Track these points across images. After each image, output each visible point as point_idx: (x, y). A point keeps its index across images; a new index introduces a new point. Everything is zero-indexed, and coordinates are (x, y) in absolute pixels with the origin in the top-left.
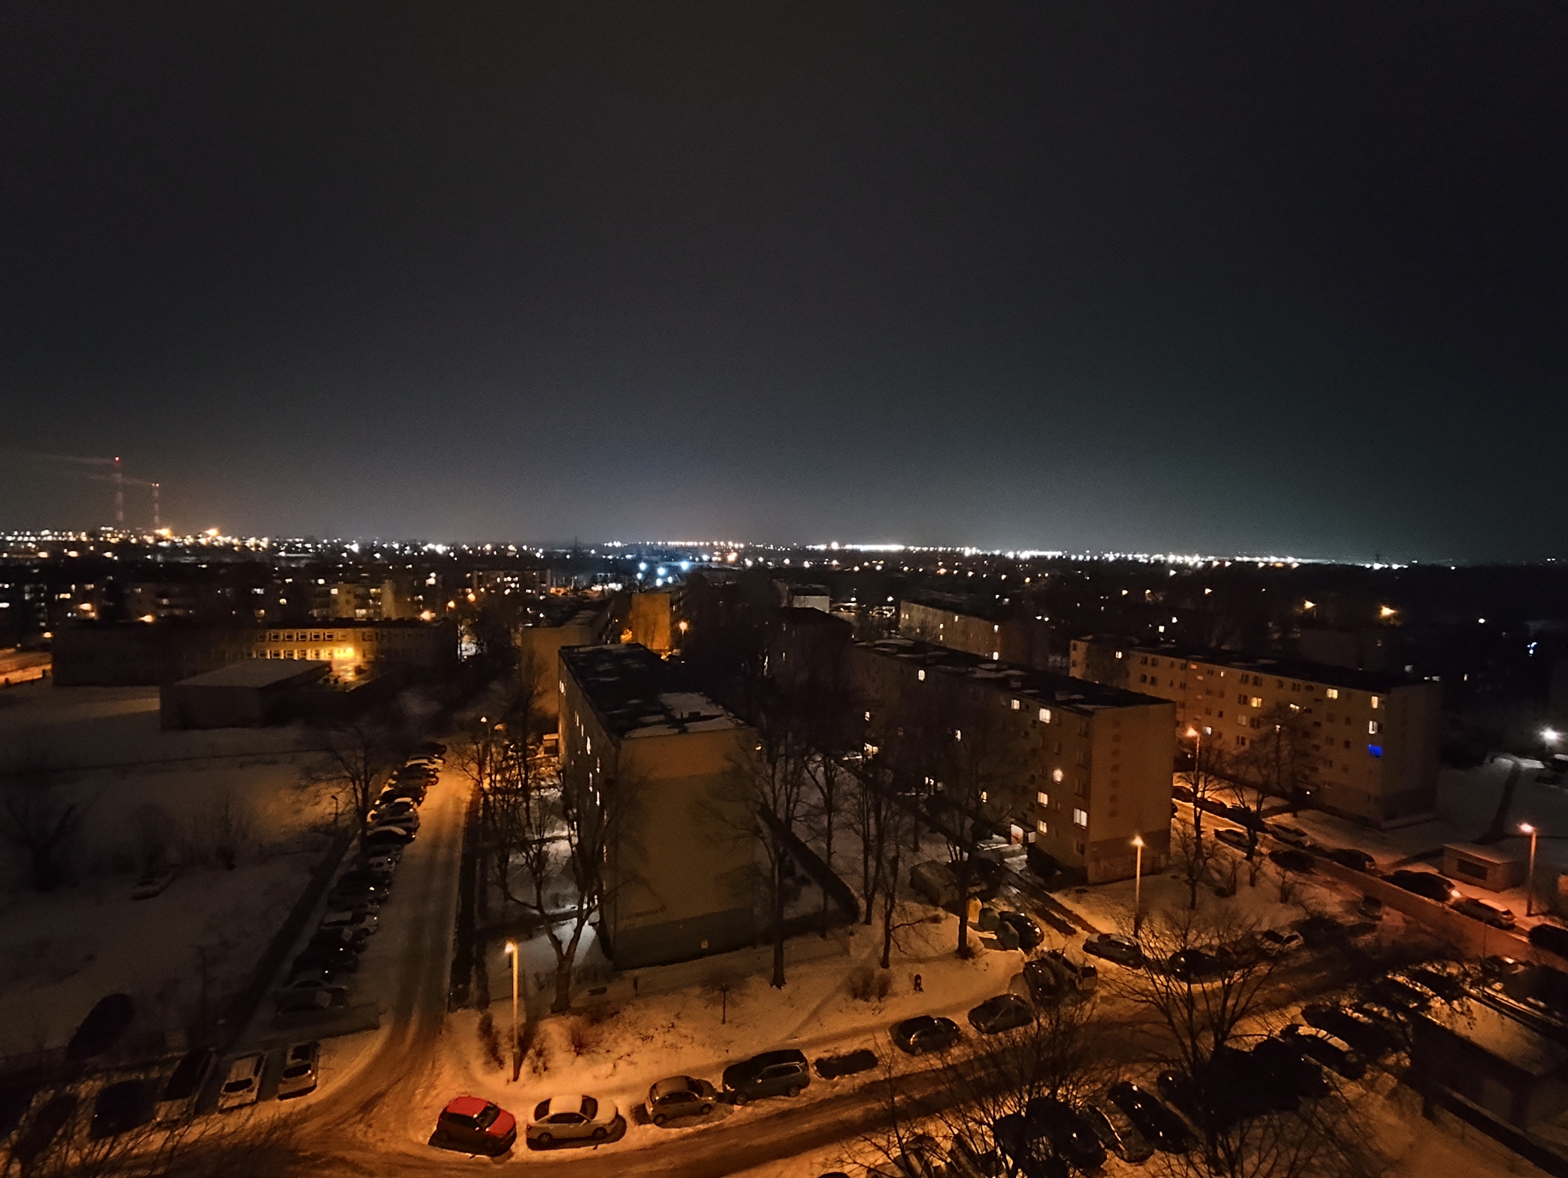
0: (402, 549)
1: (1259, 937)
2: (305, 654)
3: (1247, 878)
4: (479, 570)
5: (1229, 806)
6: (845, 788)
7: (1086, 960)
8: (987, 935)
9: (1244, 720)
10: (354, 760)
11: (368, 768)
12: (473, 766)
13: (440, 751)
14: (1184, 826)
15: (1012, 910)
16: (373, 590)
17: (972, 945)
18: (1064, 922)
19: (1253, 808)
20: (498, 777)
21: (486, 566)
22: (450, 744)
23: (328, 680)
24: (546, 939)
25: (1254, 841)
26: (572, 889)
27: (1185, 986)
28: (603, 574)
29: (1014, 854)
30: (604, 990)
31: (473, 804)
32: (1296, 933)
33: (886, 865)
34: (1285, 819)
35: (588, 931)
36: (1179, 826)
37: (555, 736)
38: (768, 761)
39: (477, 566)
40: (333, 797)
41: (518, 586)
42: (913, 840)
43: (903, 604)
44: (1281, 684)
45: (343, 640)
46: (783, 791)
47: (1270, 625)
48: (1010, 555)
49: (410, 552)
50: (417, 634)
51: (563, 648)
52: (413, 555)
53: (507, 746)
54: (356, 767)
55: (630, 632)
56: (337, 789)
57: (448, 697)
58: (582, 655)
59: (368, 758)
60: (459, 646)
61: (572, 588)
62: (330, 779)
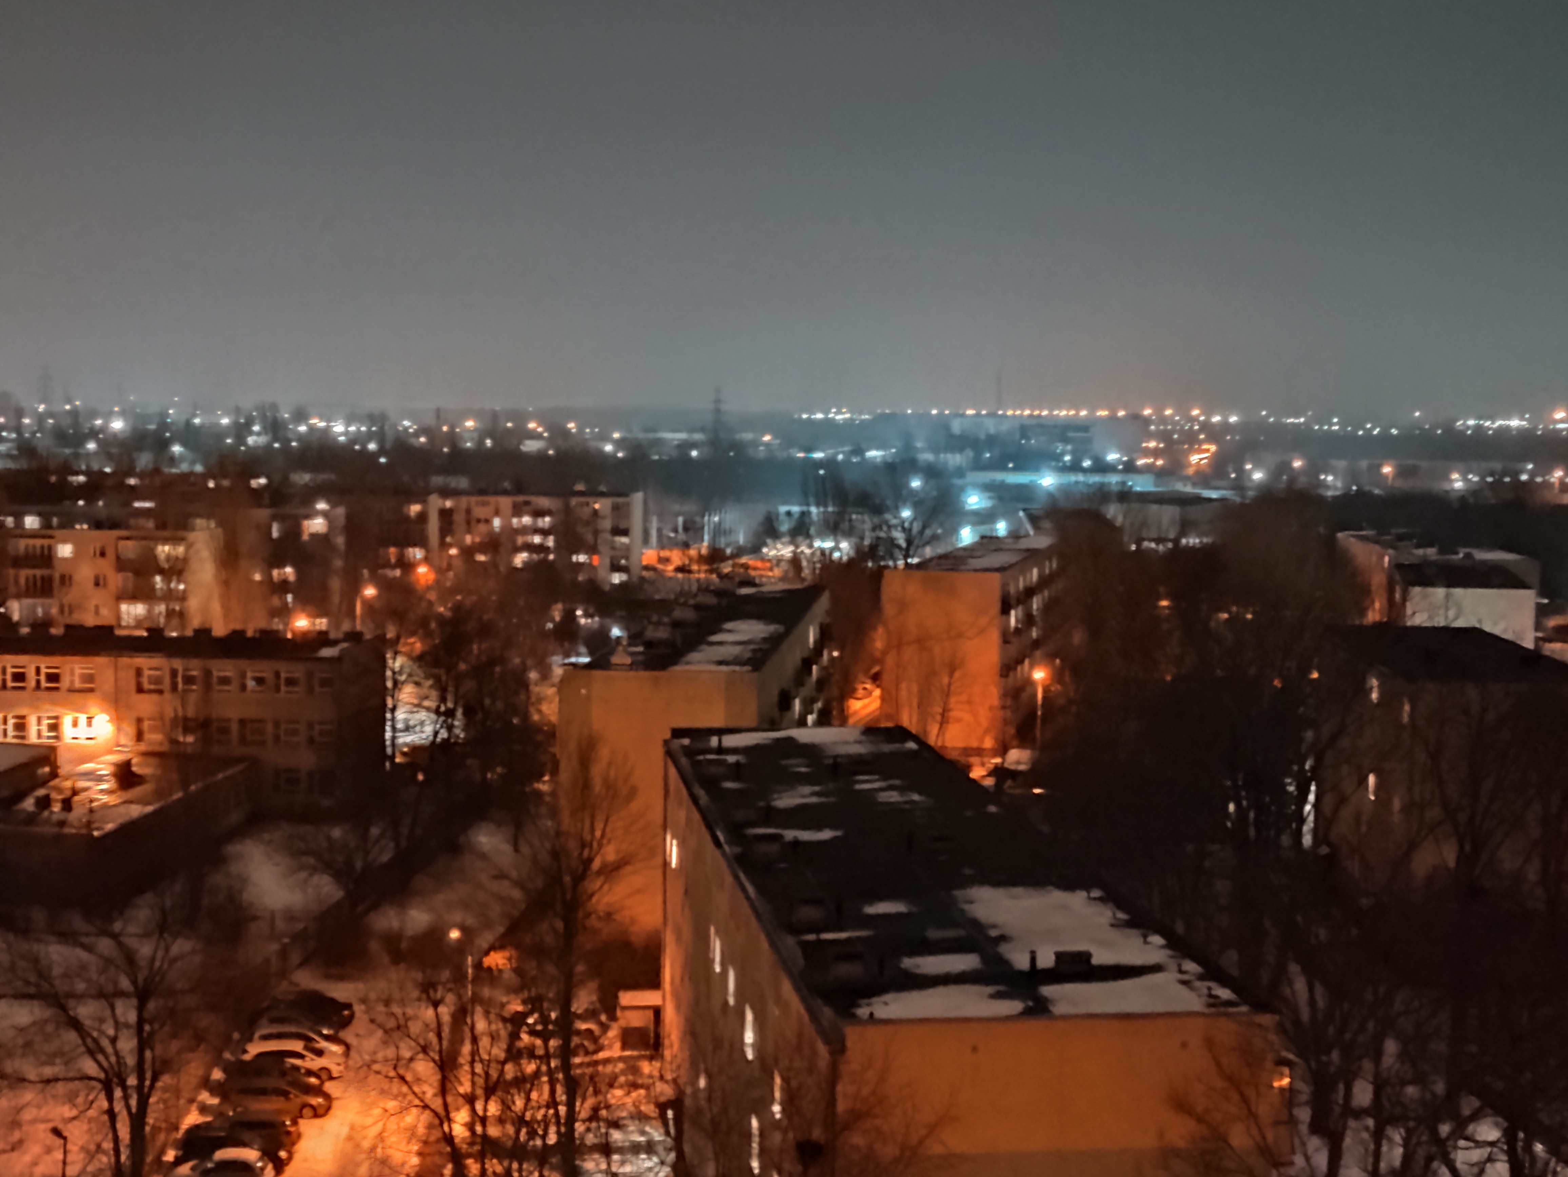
0: (241, 430)
4: (446, 493)
10: (111, 1032)
11: (148, 1054)
12: (425, 1070)
13: (334, 1019)
16: (164, 550)
20: (493, 1109)
21: (463, 482)
22: (364, 1001)
23: (44, 803)
28: (796, 509)
37: (652, 999)
39: (437, 480)
40: (57, 1132)
41: (550, 542)
49: (262, 440)
50: (277, 675)
51: (677, 733)
52: (268, 447)
53: (517, 1020)
54: (117, 1053)
55: (877, 692)
56: (68, 1111)
57: (359, 865)
58: (731, 759)
59: (147, 1028)
60: (388, 716)
61: (704, 551)
62: (48, 1081)
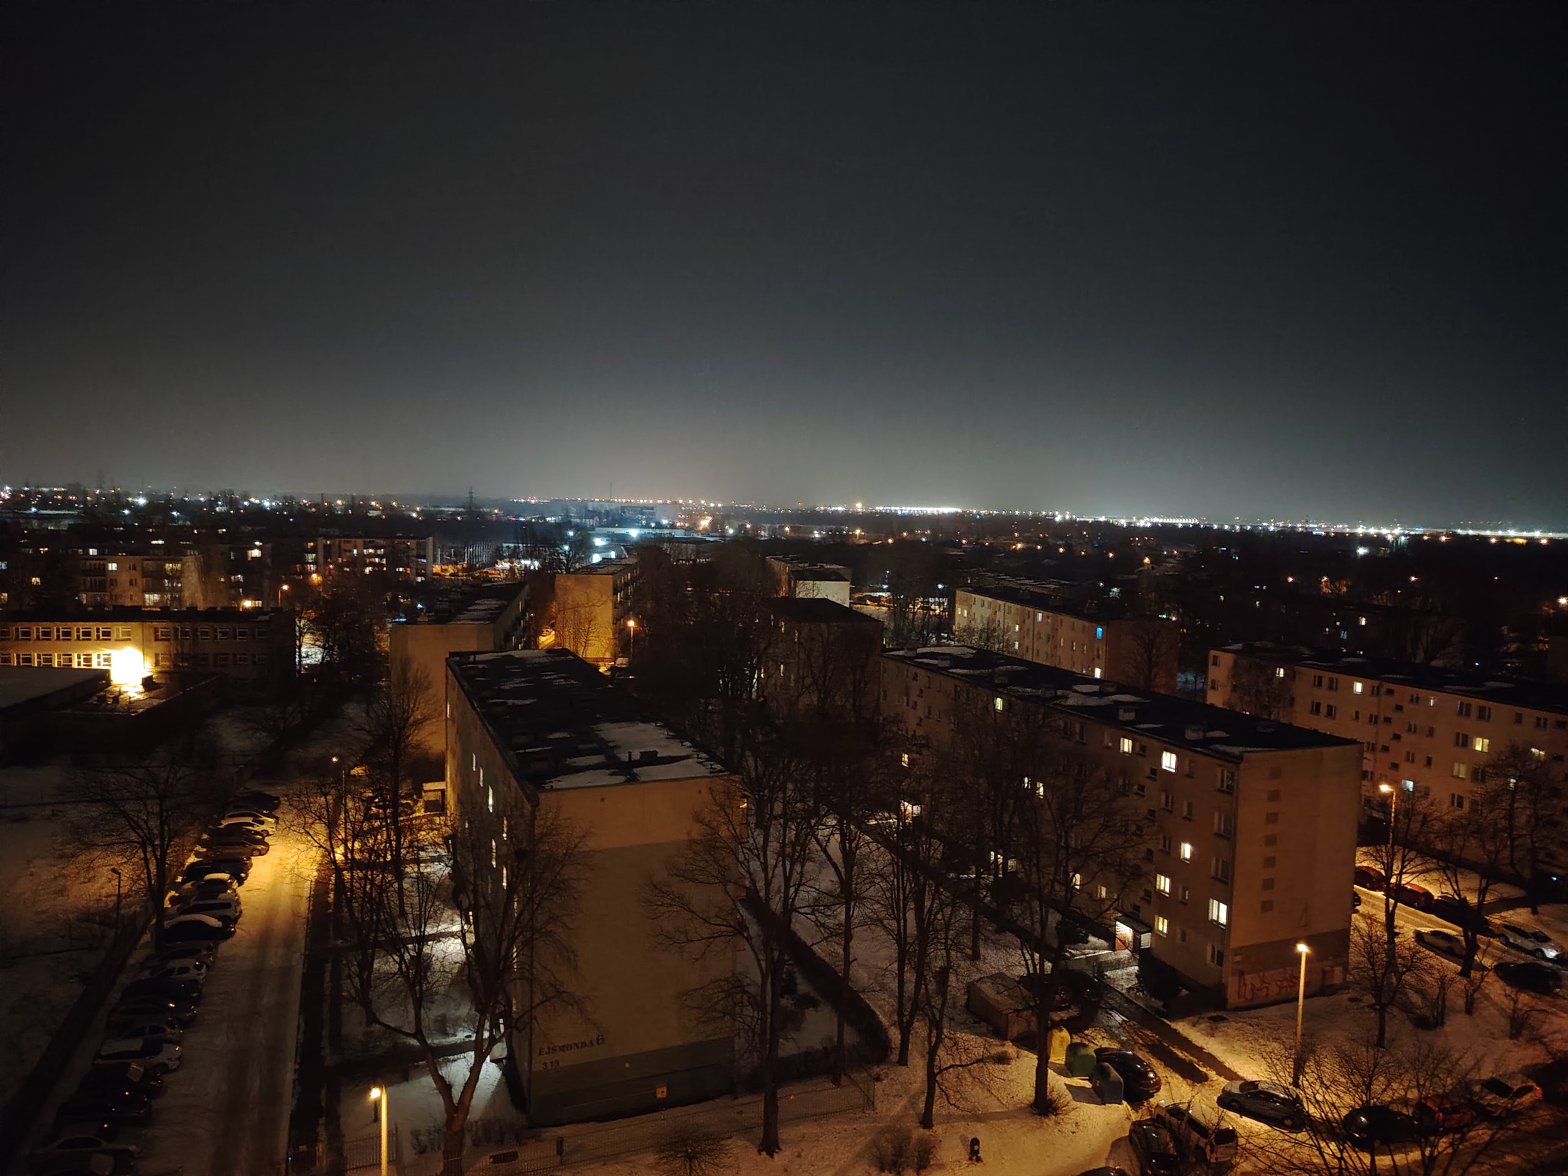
0: (212, 504)
1: (1477, 1088)
2: (70, 660)
3: (1461, 1002)
4: (327, 537)
5: (1436, 895)
6: (872, 866)
7: (1221, 1118)
8: (1077, 1082)
9: (1462, 770)
10: (145, 818)
11: (166, 828)
12: (320, 828)
13: (270, 805)
14: (1370, 926)
15: (1115, 1046)
16: (169, 566)
17: (1055, 1095)
18: (1191, 1063)
19: (1473, 899)
20: (357, 845)
21: (336, 531)
22: (286, 796)
23: (103, 699)
24: (428, 1081)
25: (1473, 947)
26: (465, 1009)
27: (1367, 1159)
28: (512, 545)
29: (1118, 964)
30: (514, 1156)
31: (320, 885)
32: (1531, 1083)
33: (929, 977)
34: (1519, 916)
35: (490, 1072)
36: (1362, 925)
37: (440, 786)
38: (758, 825)
39: (323, 530)
40: (114, 870)
41: (384, 561)
42: (970, 944)
43: (960, 594)
44: (1519, 719)
45: (127, 639)
46: (779, 870)
47: (1505, 629)
48: (1123, 522)
49: (224, 509)
50: (235, 630)
51: (452, 654)
52: (228, 512)
53: (370, 800)
54: (148, 828)
55: (553, 633)
56: (120, 860)
57: (282, 726)
58: (481, 666)
59: (165, 814)
60: (297, 650)
61: (465, 566)
62: (109, 845)
